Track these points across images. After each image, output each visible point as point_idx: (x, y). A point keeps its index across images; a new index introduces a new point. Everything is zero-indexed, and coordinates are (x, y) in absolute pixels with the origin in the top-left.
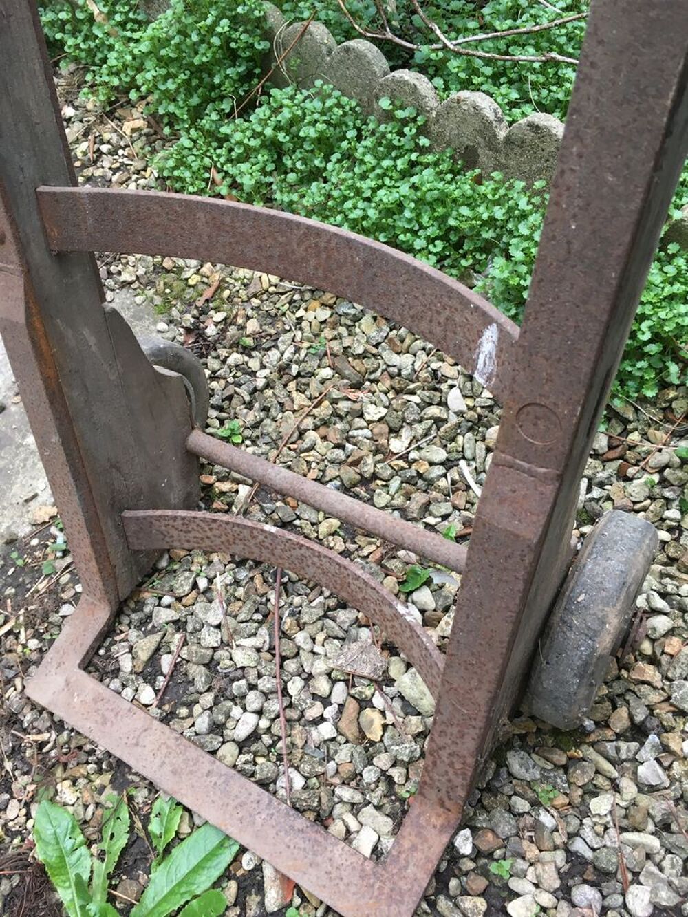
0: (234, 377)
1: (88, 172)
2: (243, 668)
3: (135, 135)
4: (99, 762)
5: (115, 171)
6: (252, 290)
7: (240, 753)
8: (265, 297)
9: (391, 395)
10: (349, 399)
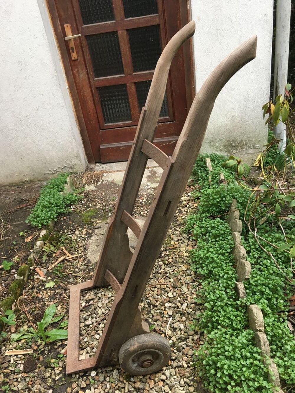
0: (157, 267)
1: (181, 208)
2: (98, 314)
3: (196, 207)
4: (67, 308)
5: (185, 211)
6: (179, 254)
7: (84, 327)
8: (180, 257)
9: (177, 295)
10: (170, 289)
